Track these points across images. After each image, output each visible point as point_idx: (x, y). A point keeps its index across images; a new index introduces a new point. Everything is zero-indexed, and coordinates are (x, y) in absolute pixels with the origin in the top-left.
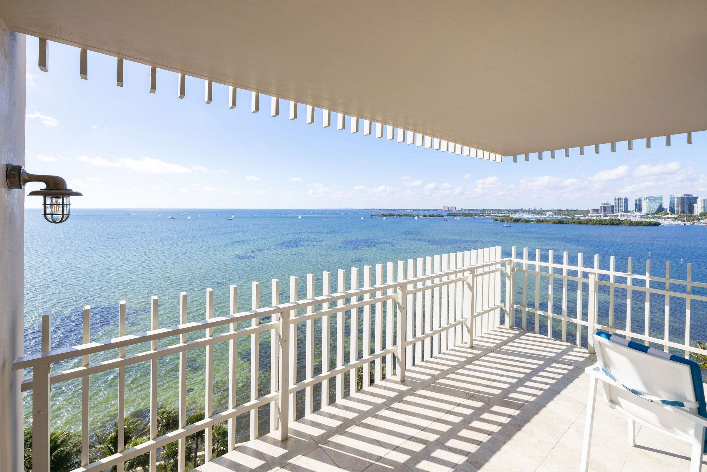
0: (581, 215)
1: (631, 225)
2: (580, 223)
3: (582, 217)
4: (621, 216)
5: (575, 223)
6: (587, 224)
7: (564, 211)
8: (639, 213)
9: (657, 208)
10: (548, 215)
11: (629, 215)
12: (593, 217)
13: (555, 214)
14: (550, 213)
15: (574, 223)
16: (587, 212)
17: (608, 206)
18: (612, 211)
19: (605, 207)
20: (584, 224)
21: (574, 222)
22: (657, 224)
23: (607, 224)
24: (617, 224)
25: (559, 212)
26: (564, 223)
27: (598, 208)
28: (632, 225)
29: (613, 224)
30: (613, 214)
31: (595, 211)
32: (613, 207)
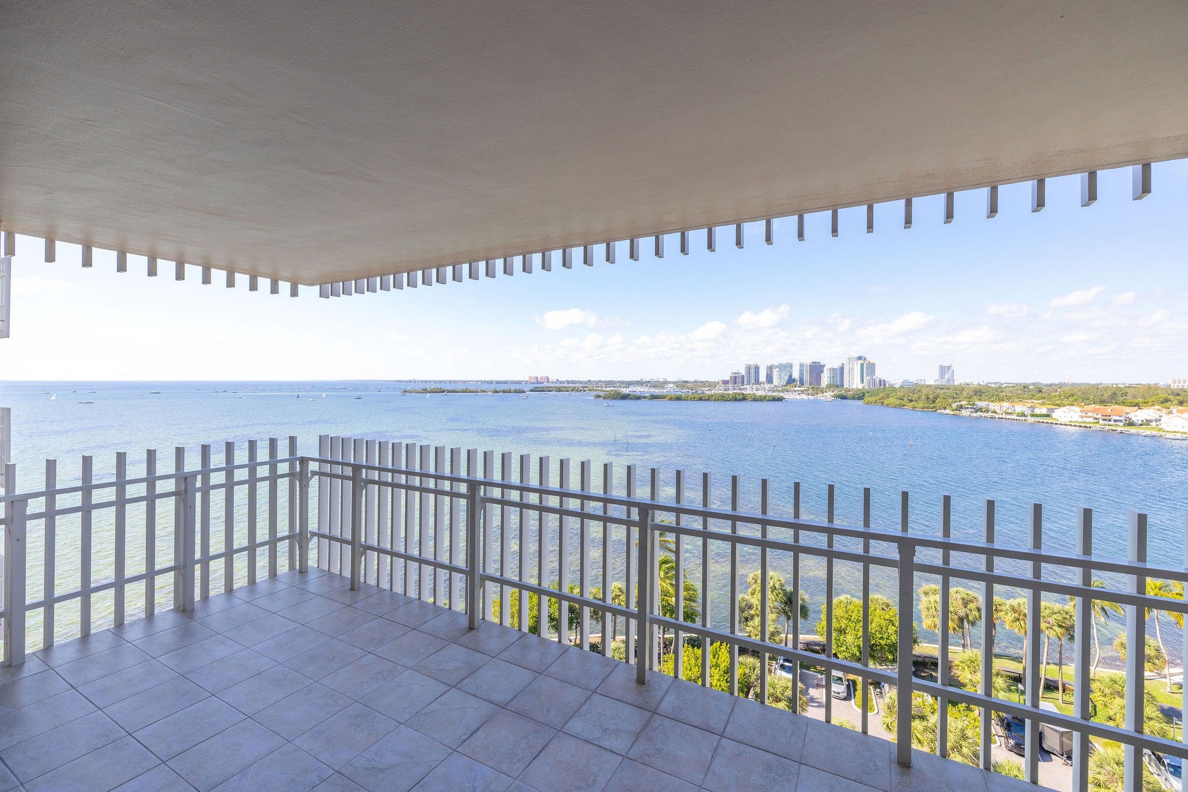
0: (708, 389)
1: (755, 401)
2: (700, 399)
3: (708, 390)
4: (749, 390)
5: (695, 399)
6: (708, 400)
7: (691, 382)
8: (769, 385)
9: (787, 378)
10: (670, 389)
11: (758, 388)
12: (719, 390)
13: (677, 387)
14: (672, 385)
15: (693, 399)
16: (712, 385)
17: (738, 376)
18: (743, 383)
19: (735, 377)
20: (705, 400)
21: (694, 398)
22: (780, 399)
23: (730, 400)
24: (740, 400)
25: (683, 384)
26: (682, 399)
27: (728, 378)
28: (757, 401)
29: (736, 400)
30: (742, 387)
31: (725, 382)
32: (743, 376)
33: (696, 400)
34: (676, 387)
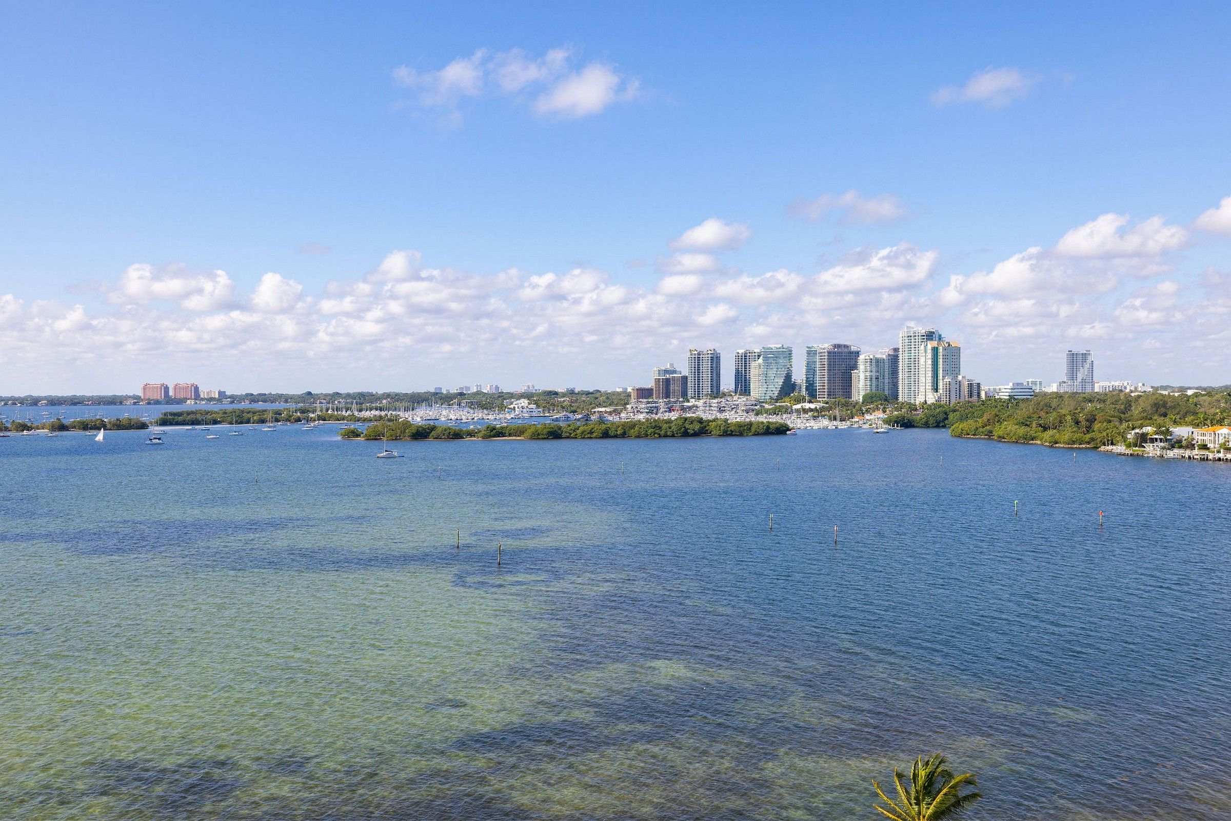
0: (608, 409)
1: (727, 435)
2: (606, 435)
3: (610, 413)
4: (705, 410)
5: (594, 435)
6: (624, 435)
7: (564, 395)
8: (745, 399)
9: (780, 381)
10: (519, 412)
11: (723, 404)
12: (638, 413)
13: (538, 406)
14: (524, 402)
15: (589, 435)
16: (619, 400)
17: (674, 379)
18: (684, 394)
19: (667, 381)
20: (616, 437)
21: (591, 432)
22: (782, 430)
23: (673, 436)
24: (696, 434)
25: (547, 399)
26: (564, 435)
27: (650, 384)
29: (686, 434)
30: (686, 404)
31: (644, 393)
32: (684, 380)
33: (596, 438)
34: (534, 406)
